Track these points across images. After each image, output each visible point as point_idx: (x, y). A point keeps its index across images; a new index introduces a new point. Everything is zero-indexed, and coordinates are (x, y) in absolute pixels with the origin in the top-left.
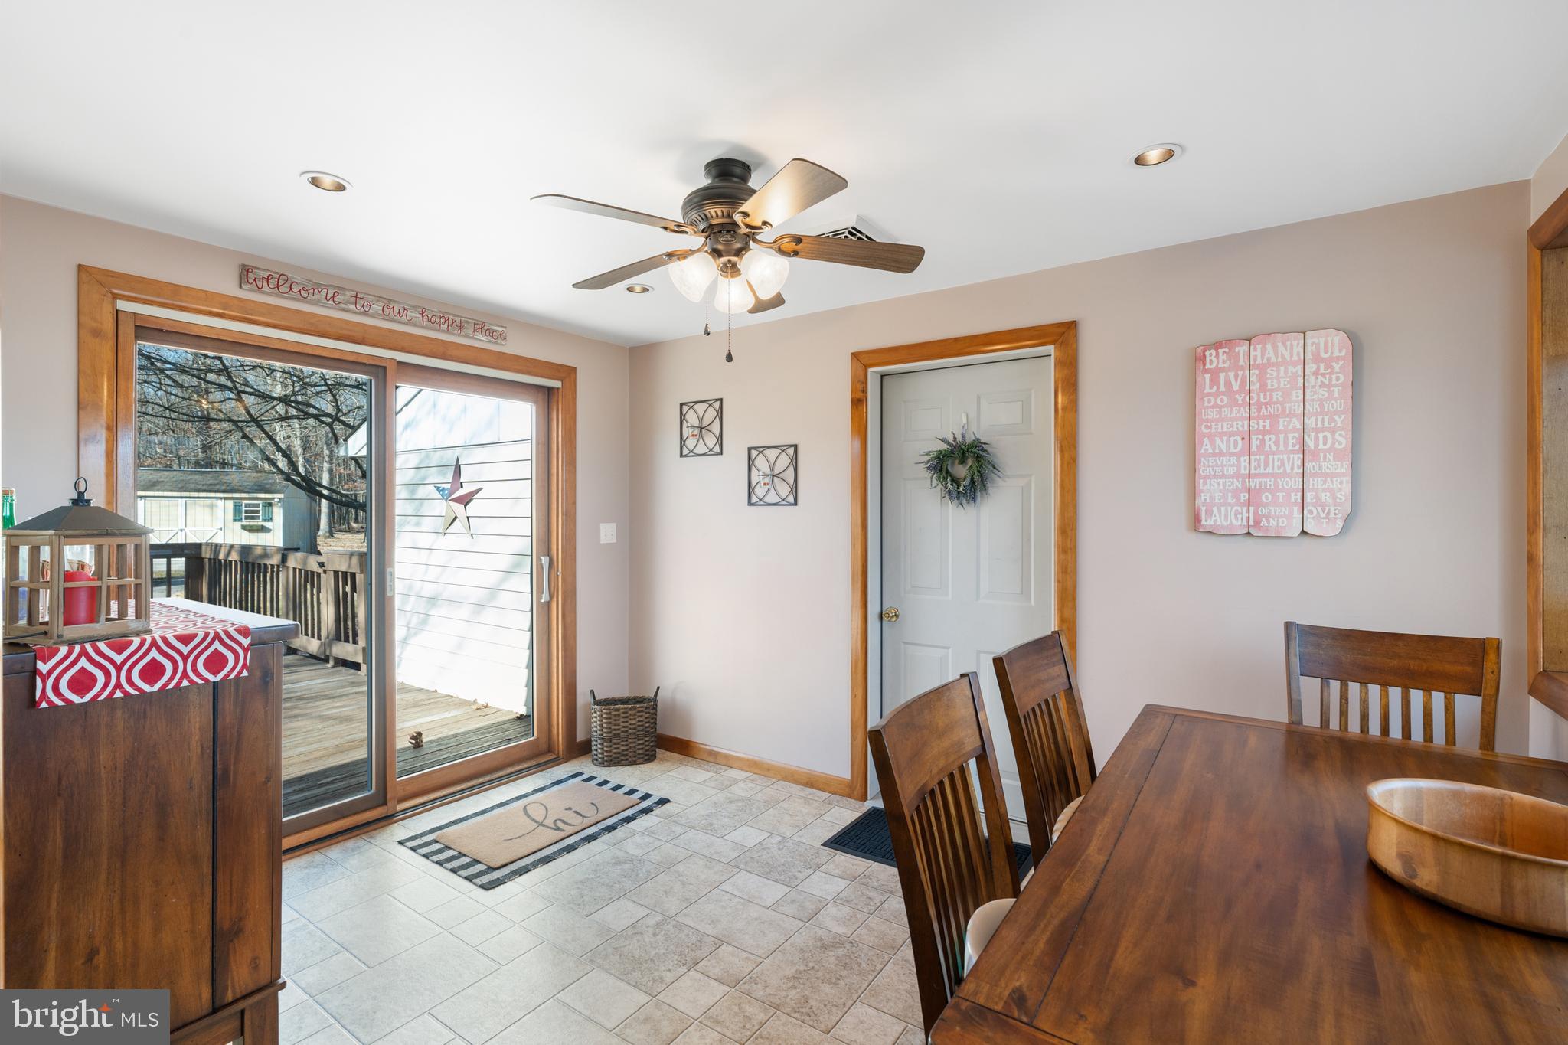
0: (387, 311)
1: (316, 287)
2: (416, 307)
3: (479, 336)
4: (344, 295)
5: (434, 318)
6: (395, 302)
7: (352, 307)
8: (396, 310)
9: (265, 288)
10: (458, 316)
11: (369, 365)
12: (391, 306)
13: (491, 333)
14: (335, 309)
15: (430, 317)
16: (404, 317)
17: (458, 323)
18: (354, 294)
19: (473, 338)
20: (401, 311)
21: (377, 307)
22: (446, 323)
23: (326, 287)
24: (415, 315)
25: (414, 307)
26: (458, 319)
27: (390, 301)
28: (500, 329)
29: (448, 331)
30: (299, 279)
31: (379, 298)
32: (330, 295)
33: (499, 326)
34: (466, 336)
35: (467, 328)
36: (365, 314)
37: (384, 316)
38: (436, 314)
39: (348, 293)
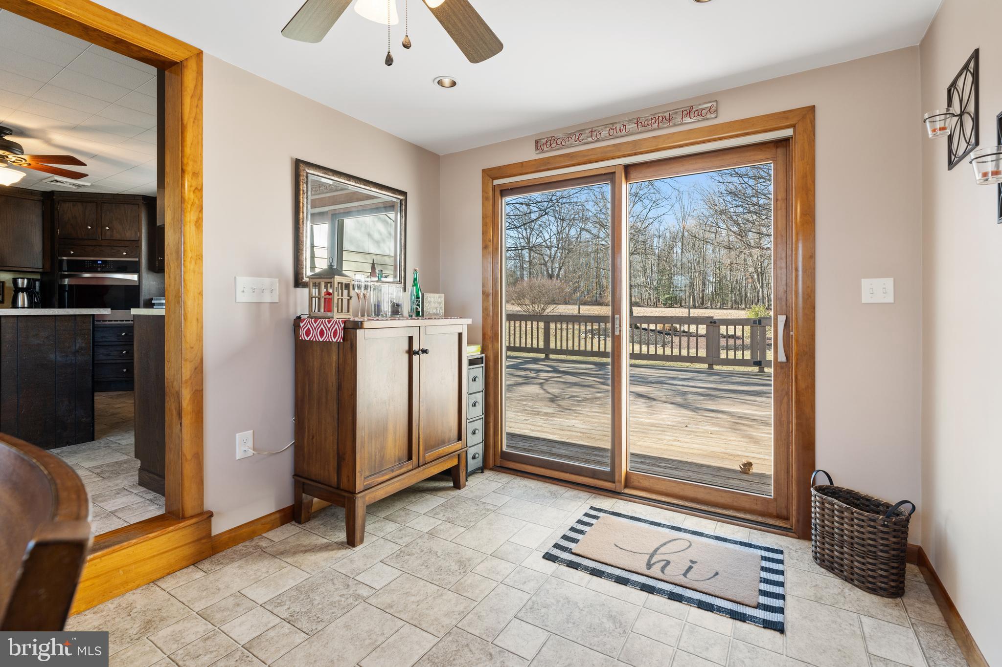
0: (611, 131)
1: (570, 136)
2: (632, 119)
3: (688, 120)
4: (585, 133)
5: (646, 122)
6: (616, 123)
7: (590, 139)
8: (618, 129)
9: (546, 149)
10: (667, 112)
11: (605, 174)
12: (614, 128)
13: (699, 113)
14: (582, 145)
15: (643, 122)
16: (624, 131)
17: (667, 117)
18: (590, 130)
19: (682, 124)
20: (622, 128)
21: (605, 133)
22: (657, 122)
23: (574, 134)
24: (632, 127)
25: (630, 121)
26: (667, 115)
27: (613, 124)
28: (709, 105)
29: (659, 128)
30: (560, 136)
31: (605, 126)
32: (577, 137)
33: (707, 103)
34: (676, 125)
35: (675, 118)
36: (598, 140)
37: (611, 137)
38: (647, 118)
39: (587, 132)
